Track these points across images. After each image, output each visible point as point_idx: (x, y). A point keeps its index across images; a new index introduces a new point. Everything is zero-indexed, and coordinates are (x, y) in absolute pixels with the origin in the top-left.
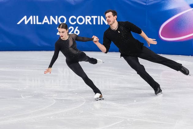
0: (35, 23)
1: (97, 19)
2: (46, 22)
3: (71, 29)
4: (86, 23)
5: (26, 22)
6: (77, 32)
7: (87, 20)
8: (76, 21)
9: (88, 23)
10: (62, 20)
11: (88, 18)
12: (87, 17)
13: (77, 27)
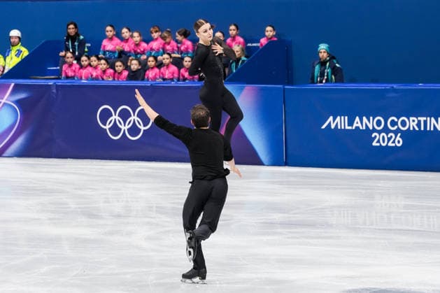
0: (343, 128)
1: (425, 122)
2: (357, 125)
3: (391, 137)
4: (411, 129)
5: (333, 126)
6: (399, 142)
7: (412, 123)
8: (397, 125)
9: (413, 127)
10: (379, 123)
11: (414, 121)
12: (411, 119)
13: (399, 135)
